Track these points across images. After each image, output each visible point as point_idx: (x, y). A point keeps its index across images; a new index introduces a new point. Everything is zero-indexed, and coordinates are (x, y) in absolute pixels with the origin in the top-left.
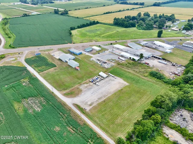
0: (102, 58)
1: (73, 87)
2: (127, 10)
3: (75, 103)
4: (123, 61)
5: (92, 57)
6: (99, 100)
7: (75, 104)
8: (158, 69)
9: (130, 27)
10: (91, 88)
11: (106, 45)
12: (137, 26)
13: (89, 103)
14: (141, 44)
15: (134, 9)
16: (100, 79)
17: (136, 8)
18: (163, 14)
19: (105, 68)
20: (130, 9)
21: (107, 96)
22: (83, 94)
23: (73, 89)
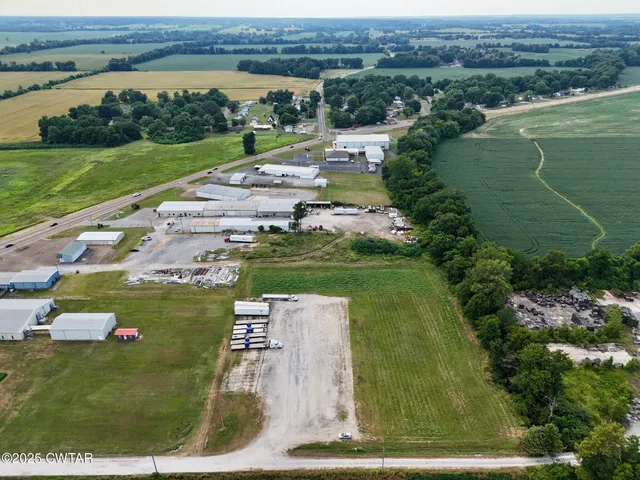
0: (171, 262)
1: (202, 404)
2: (31, 89)
3: (291, 447)
4: (252, 245)
5: (121, 273)
6: (343, 385)
7: (295, 449)
8: (357, 231)
9: (127, 142)
10: (270, 369)
11: (122, 216)
12: (145, 136)
13: (331, 414)
14: (231, 183)
15: (57, 83)
16: (260, 326)
17: (62, 82)
18: (186, 92)
19: (224, 286)
20: (41, 85)
21: (344, 360)
22: (269, 401)
23: (216, 410)
